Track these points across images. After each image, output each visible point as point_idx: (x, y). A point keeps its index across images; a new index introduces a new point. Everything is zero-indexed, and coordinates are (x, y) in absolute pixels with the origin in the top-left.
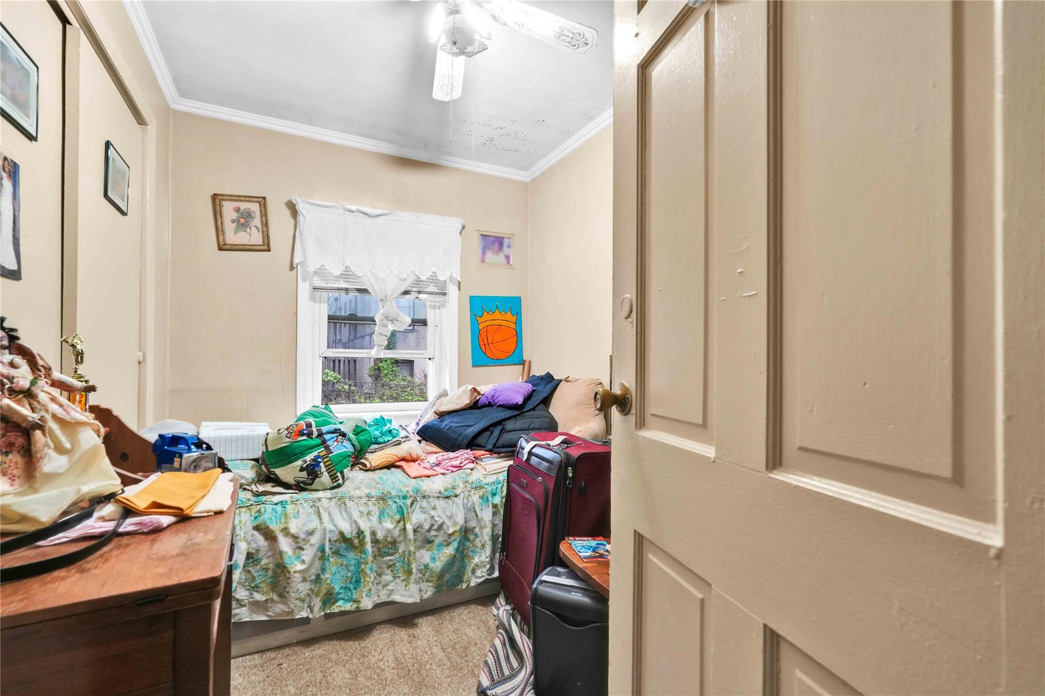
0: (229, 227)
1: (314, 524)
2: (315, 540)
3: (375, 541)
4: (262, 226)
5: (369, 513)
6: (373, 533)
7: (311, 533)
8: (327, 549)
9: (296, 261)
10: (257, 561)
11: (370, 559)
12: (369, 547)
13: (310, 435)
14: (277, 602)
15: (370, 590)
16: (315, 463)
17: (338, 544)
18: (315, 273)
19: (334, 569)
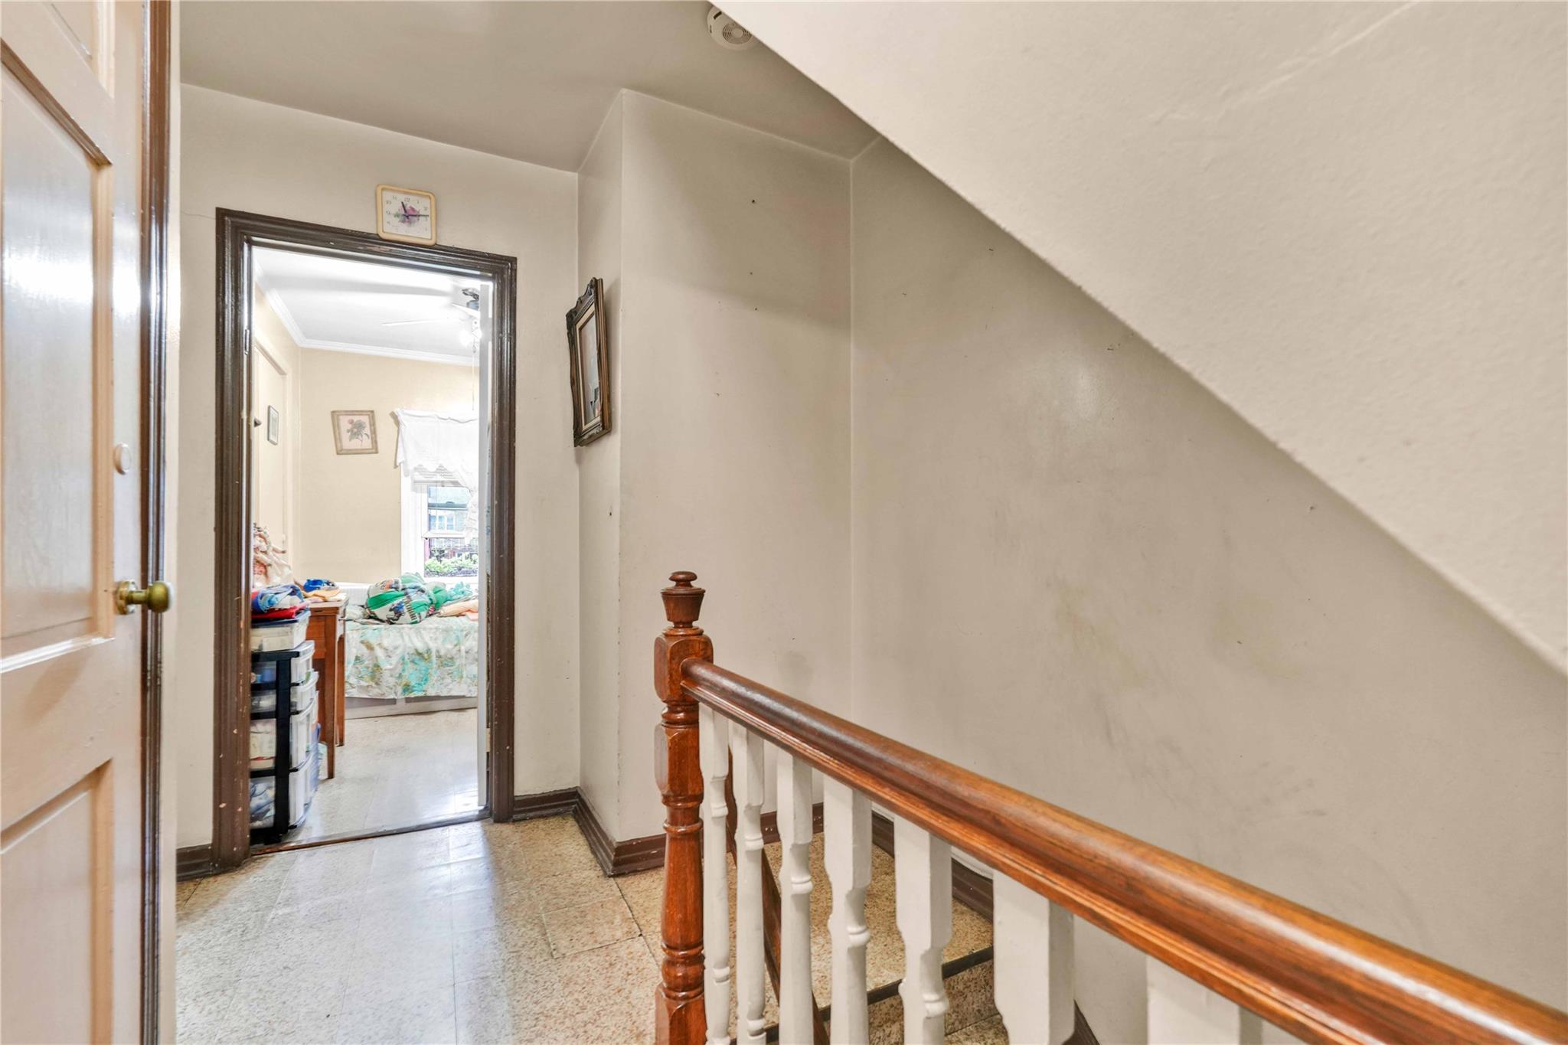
0: (345, 436)
1: (399, 642)
2: (398, 651)
3: (439, 657)
4: (372, 434)
5: (436, 639)
6: (438, 651)
7: (396, 648)
8: (406, 658)
9: (399, 461)
10: (362, 662)
11: (435, 666)
12: (434, 658)
13: (396, 588)
14: (375, 688)
15: (434, 684)
16: (400, 606)
17: (414, 656)
18: (416, 469)
19: (411, 671)
